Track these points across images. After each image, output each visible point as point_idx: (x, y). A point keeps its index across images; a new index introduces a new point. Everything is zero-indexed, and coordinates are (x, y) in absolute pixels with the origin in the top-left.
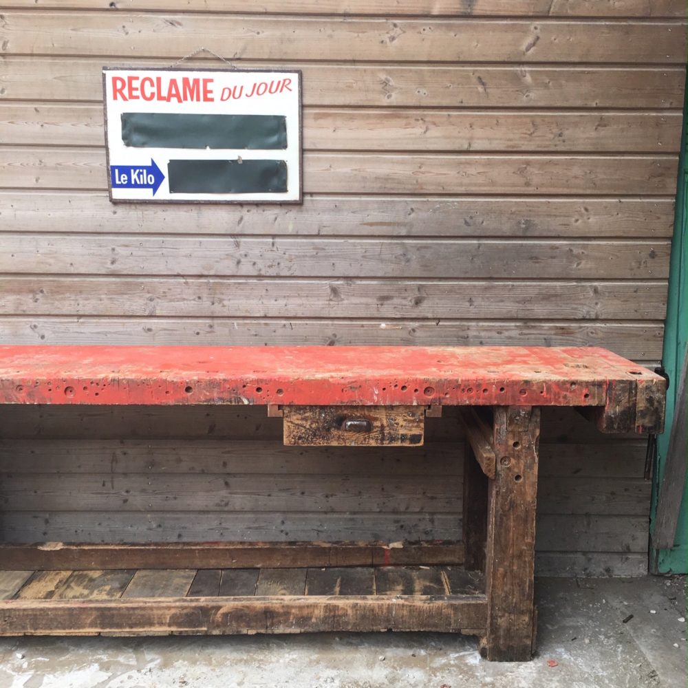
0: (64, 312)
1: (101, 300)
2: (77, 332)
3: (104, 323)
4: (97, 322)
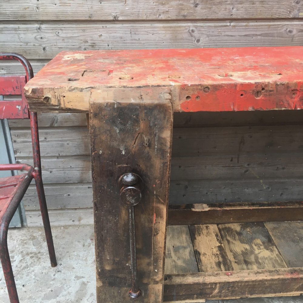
0: (220, 15)
1: (253, 4)
2: (228, 36)
3: (253, 26)
4: (246, 26)
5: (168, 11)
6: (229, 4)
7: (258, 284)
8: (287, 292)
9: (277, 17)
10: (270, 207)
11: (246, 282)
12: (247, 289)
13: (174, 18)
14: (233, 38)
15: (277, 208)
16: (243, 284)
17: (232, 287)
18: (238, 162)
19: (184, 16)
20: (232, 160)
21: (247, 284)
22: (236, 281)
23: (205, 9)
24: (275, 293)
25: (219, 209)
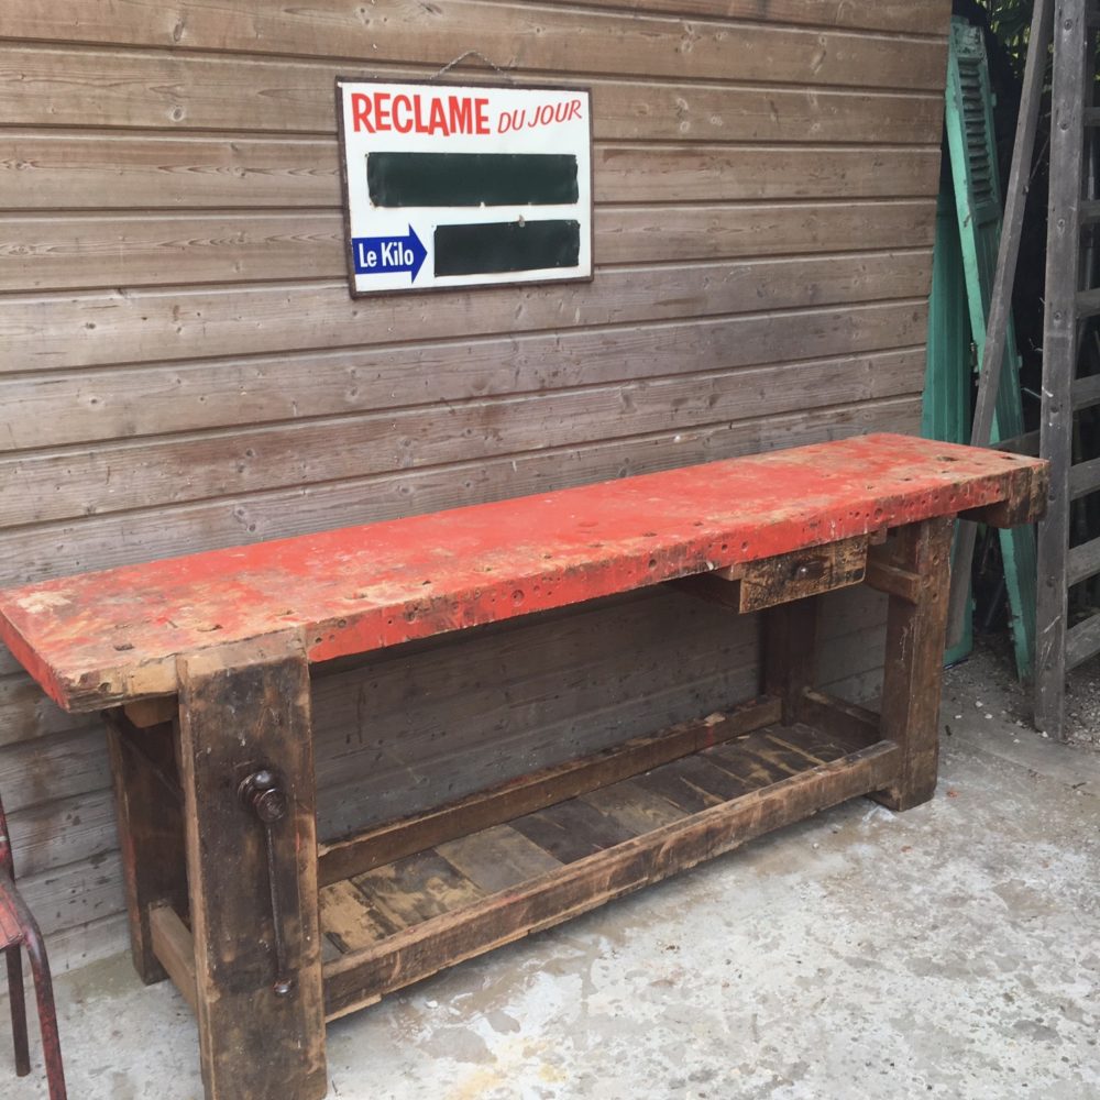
0: (285, 481)
1: (337, 455)
2: (304, 512)
3: (342, 489)
4: (332, 491)
5: (190, 486)
6: (297, 461)
7: (462, 932)
8: (507, 933)
9: (379, 470)
10: (438, 814)
11: (443, 933)
12: (445, 948)
13: (204, 495)
14: (313, 514)
15: (453, 812)
16: (438, 940)
17: (422, 951)
18: (361, 742)
19: (221, 489)
20: (348, 741)
21: (443, 937)
22: (427, 938)
23: (257, 473)
24: (490, 941)
25: (347, 844)
